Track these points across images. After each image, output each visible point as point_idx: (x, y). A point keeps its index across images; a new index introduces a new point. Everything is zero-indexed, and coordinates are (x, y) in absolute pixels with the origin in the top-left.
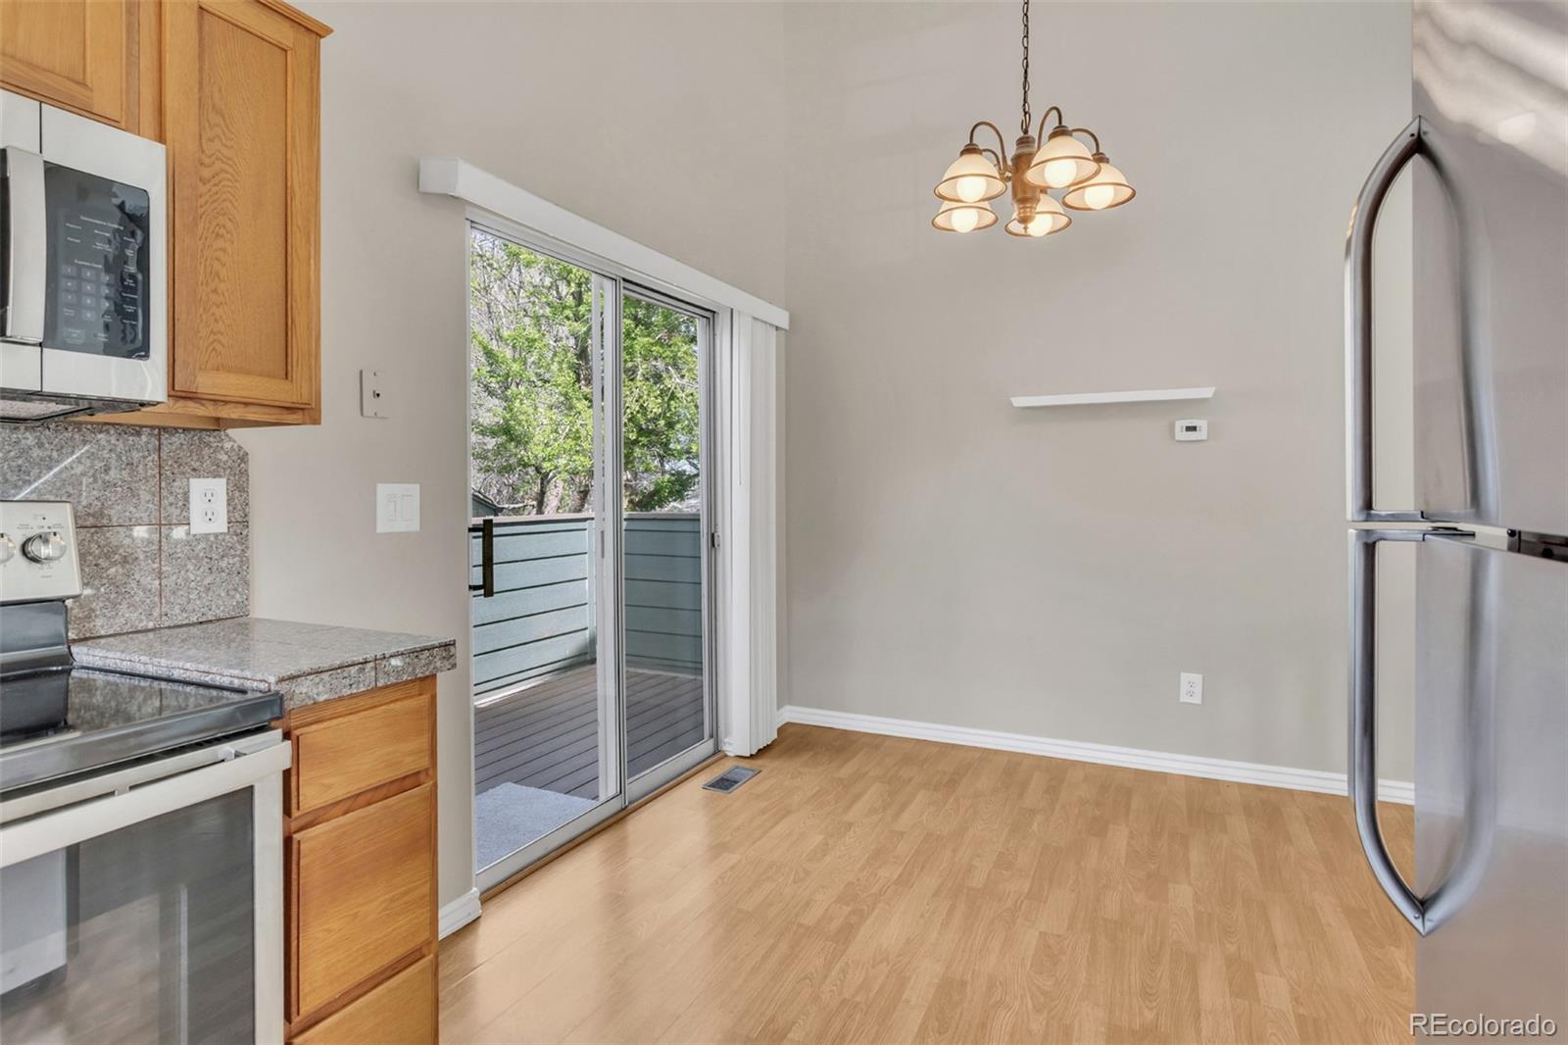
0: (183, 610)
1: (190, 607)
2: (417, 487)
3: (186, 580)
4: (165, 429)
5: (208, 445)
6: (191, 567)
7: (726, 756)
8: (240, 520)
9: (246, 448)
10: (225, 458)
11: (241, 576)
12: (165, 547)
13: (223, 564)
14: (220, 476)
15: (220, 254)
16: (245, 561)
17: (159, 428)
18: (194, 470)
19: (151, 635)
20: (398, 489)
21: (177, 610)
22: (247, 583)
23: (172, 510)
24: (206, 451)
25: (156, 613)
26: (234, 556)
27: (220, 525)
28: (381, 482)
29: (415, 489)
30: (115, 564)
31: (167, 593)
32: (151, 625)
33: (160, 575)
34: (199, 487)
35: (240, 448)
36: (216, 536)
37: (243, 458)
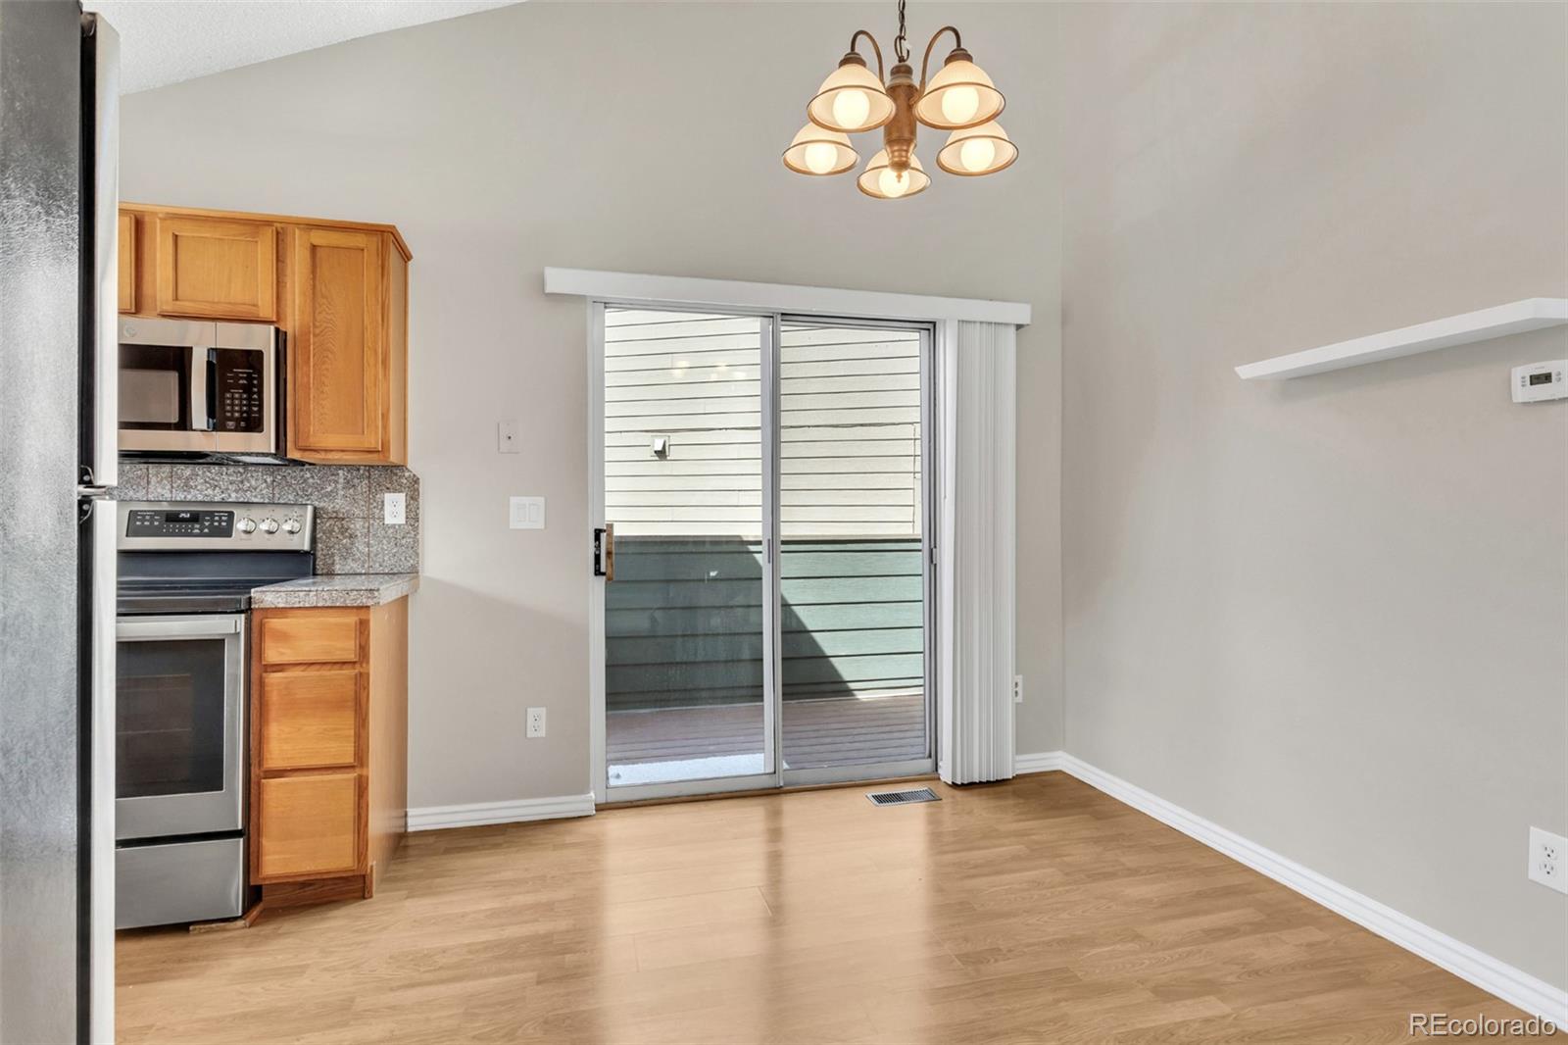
0: (381, 566)
1: (385, 564)
2: (542, 499)
3: (382, 549)
4: (372, 467)
5: (396, 474)
6: (385, 542)
7: (939, 779)
8: (413, 516)
9: (419, 476)
10: (405, 481)
11: (414, 548)
12: (371, 530)
13: (404, 542)
14: (401, 492)
15: (325, 372)
16: (416, 541)
17: (369, 466)
18: (388, 488)
19: (364, 577)
20: (526, 500)
21: (377, 565)
22: (417, 554)
23: (375, 510)
24: (395, 478)
25: (366, 566)
26: (410, 538)
27: (401, 520)
28: (514, 496)
29: (541, 500)
30: (345, 538)
31: (372, 555)
32: (363, 571)
33: (368, 545)
34: (388, 497)
35: (414, 475)
36: (400, 526)
37: (416, 481)
